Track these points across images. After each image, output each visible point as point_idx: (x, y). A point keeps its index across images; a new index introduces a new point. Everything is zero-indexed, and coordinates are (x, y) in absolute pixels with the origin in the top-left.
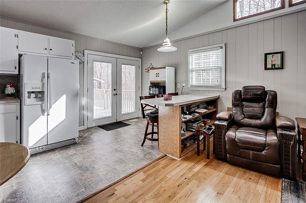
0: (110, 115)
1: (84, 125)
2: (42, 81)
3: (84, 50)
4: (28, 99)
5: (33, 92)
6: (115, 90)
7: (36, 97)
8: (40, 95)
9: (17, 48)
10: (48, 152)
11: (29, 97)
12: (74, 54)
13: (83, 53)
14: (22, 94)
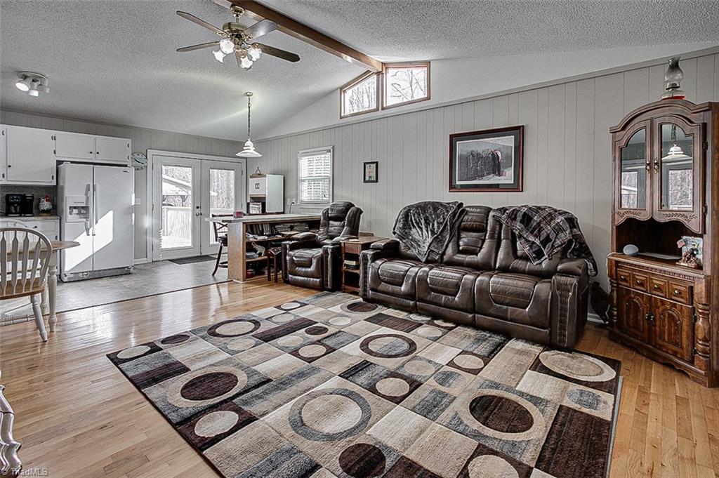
0: (190, 245)
1: (147, 257)
2: (86, 194)
3: (146, 151)
4: (70, 215)
5: (75, 208)
6: (198, 208)
7: (79, 213)
8: (83, 211)
9: (55, 153)
11: (71, 213)
13: (145, 155)
14: (62, 210)
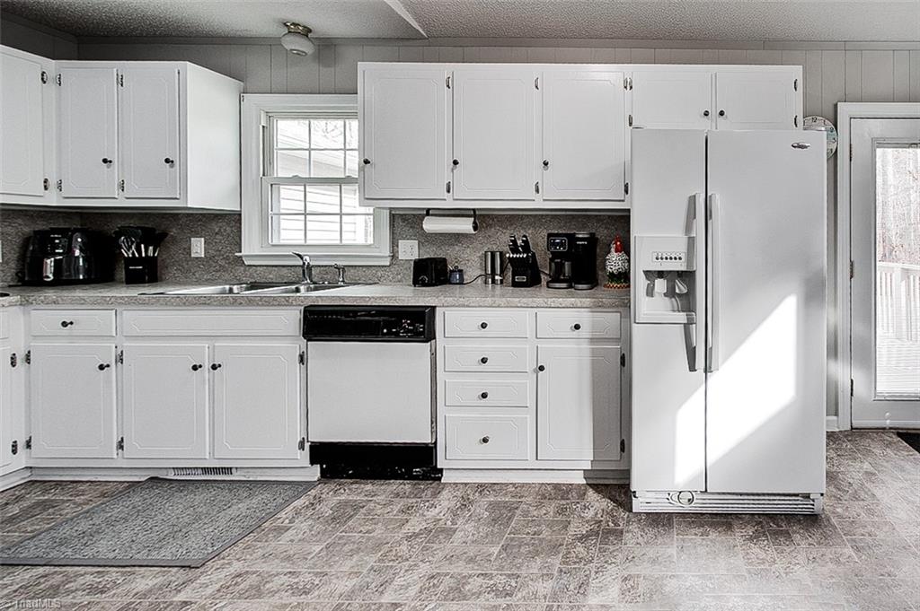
2: (688, 228)
3: (836, 106)
4: (647, 298)
5: (661, 274)
7: (671, 293)
8: (681, 288)
9: (630, 124)
10: (711, 525)
11: (650, 292)
12: (800, 119)
13: (832, 117)
